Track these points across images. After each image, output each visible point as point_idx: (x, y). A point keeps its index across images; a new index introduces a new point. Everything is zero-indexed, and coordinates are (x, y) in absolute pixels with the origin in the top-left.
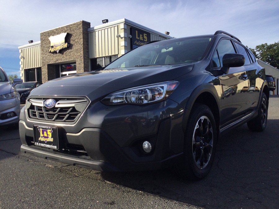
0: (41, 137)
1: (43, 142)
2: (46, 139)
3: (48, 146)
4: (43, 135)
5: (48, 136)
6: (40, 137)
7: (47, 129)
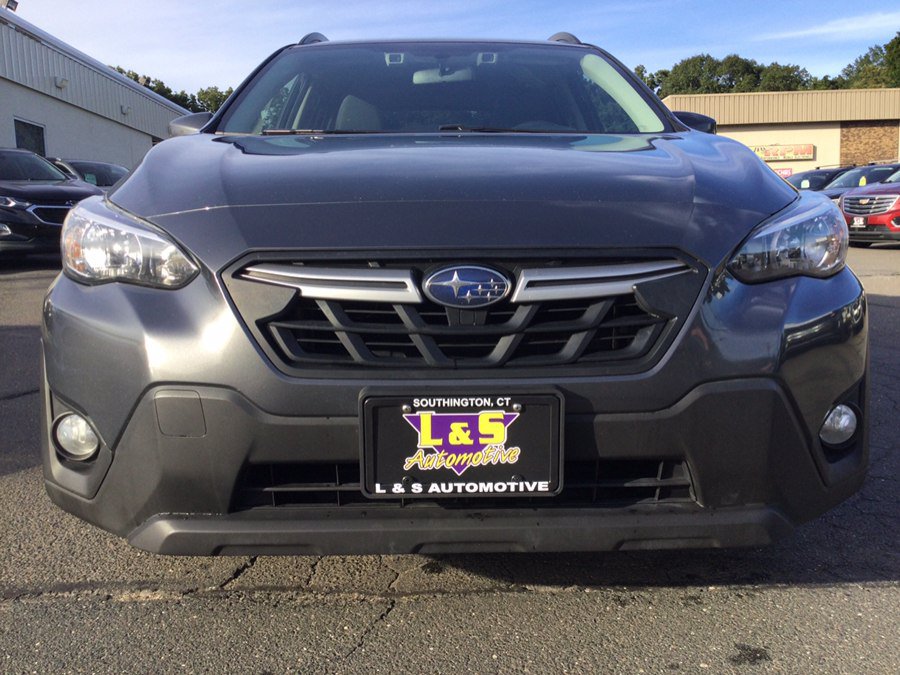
0: (420, 453)
1: (443, 476)
2: (465, 457)
3: (486, 487)
4: (439, 442)
5: (482, 441)
6: (411, 454)
7: (476, 409)
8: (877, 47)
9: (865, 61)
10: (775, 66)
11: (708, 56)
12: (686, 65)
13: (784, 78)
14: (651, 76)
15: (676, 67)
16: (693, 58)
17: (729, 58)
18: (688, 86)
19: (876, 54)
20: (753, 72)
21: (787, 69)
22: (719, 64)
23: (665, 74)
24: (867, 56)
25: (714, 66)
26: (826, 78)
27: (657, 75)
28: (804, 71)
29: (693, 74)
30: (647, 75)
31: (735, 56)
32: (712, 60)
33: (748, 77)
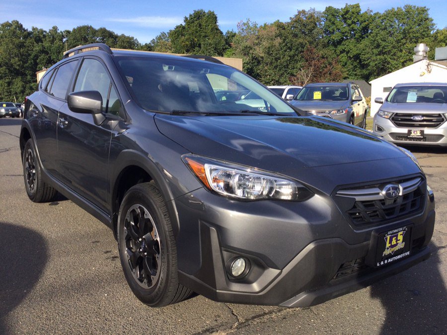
0: (386, 250)
3: (399, 257)
4: (390, 245)
8: (163, 33)
9: (159, 38)
10: (123, 35)
11: (91, 27)
12: (80, 29)
13: (128, 42)
14: (61, 32)
15: (74, 30)
16: (83, 26)
17: (101, 29)
18: (82, 40)
19: (163, 36)
20: (113, 37)
21: (128, 38)
22: (97, 31)
23: (68, 32)
24: (160, 36)
25: (94, 32)
26: (146, 44)
27: (64, 32)
28: (136, 40)
29: (83, 34)
30: (59, 31)
31: (104, 28)
32: (93, 28)
33: (111, 40)
